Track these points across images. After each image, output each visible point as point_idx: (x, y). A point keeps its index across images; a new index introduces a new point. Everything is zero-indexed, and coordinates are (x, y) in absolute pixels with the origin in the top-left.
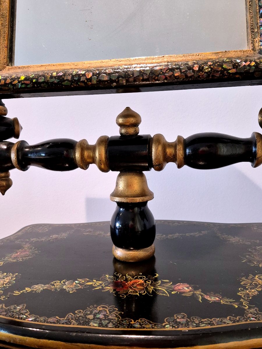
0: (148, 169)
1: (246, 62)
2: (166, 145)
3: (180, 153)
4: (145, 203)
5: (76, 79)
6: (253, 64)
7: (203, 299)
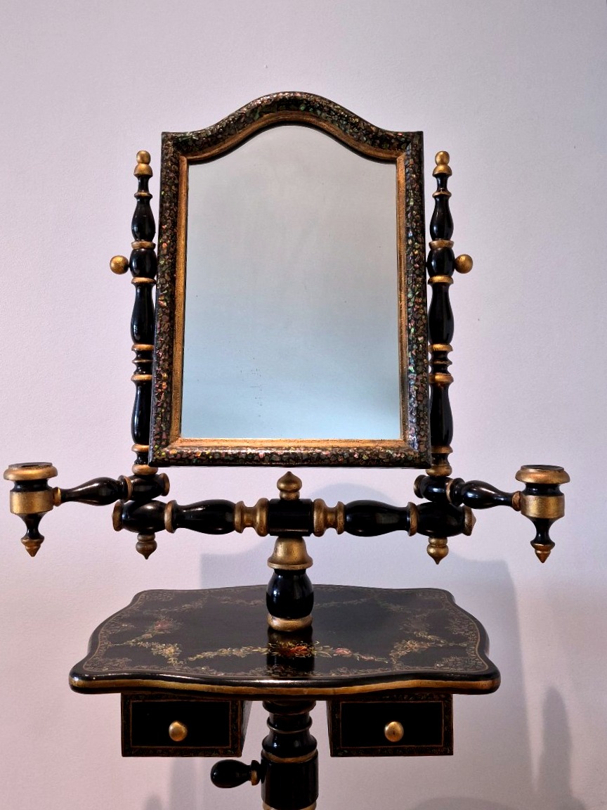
0: (308, 535)
1: (397, 454)
2: (327, 511)
3: (341, 521)
4: (304, 571)
5: (250, 458)
6: (403, 457)
7: (361, 659)
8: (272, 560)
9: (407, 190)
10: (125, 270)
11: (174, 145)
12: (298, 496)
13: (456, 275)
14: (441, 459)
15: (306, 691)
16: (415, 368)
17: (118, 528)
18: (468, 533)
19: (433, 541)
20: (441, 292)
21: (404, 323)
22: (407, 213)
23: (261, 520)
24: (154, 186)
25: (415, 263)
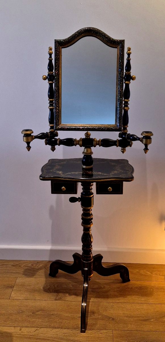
0: (92, 147)
1: (114, 128)
2: (97, 141)
4: (91, 155)
5: (78, 129)
7: (103, 174)
8: (83, 153)
9: (120, 57)
10: (46, 79)
11: (58, 44)
12: (90, 138)
13: (131, 81)
14: (125, 129)
15: (91, 180)
16: (119, 107)
17: (46, 144)
18: (131, 146)
19: (122, 148)
20: (127, 86)
21: (117, 94)
22: (119, 64)
23: (81, 143)
24: (53, 56)
25: (121, 78)
